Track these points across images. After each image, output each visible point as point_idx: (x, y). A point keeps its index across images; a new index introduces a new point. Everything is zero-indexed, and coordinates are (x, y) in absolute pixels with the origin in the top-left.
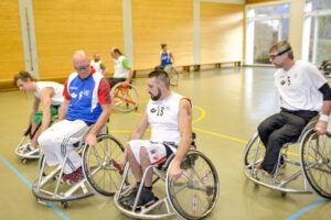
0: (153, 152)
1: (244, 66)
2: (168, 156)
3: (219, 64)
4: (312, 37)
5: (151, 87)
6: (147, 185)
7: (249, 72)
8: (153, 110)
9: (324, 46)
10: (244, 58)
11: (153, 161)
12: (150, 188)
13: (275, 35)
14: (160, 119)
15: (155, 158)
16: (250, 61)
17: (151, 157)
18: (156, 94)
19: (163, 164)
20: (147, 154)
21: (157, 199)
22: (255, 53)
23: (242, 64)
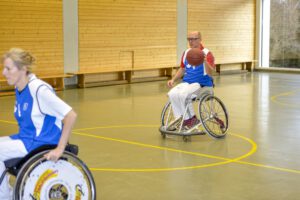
1: (257, 70)
7: (264, 79)
16: (265, 62)
22: (271, 49)
23: (252, 67)
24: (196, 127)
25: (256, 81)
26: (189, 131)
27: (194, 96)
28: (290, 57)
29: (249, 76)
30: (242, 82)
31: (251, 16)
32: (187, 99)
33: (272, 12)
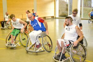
0: (65, 43)
1: (55, 18)
2: (70, 44)
3: (45, 17)
4: (81, 6)
5: (66, 22)
6: (63, 53)
7: (57, 20)
8: (67, 29)
9: (86, 10)
10: (55, 15)
11: (65, 45)
12: (64, 54)
13: (67, 5)
14: (68, 32)
15: (66, 44)
16: (57, 16)
17: (65, 44)
18: (67, 24)
19: (69, 46)
20: (63, 43)
21: (66, 58)
22: (59, 13)
23: (54, 17)
24: (41, 48)
25: (55, 20)
26: (38, 51)
27: (40, 35)
28: (64, 15)
29: (53, 19)
30: (52, 21)
31: (54, 5)
32: (37, 37)
33: (59, 3)
